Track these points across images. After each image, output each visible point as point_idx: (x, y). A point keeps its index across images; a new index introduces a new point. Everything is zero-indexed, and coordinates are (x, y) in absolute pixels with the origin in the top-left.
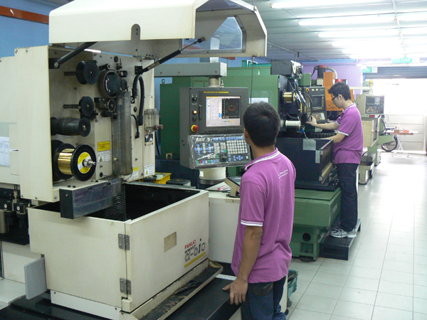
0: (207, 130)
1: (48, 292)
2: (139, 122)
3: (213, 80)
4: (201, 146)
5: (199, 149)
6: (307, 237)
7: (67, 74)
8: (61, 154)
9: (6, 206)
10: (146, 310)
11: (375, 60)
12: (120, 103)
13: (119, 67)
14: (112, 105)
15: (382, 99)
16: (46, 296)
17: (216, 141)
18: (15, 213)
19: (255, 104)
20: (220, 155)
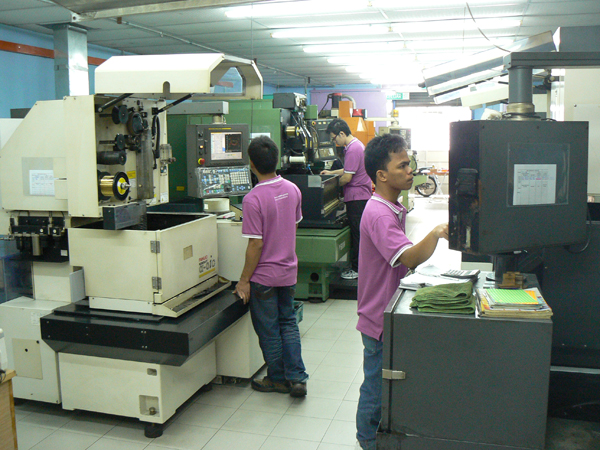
0: (212, 163)
1: (87, 298)
2: (156, 155)
3: (217, 118)
4: (207, 178)
5: (205, 180)
6: (315, 277)
7: (102, 116)
8: (103, 180)
9: (42, 231)
11: (402, 85)
12: (143, 139)
13: (140, 109)
14: (137, 141)
15: (408, 132)
16: (84, 303)
17: (221, 173)
18: (51, 236)
19: (256, 139)
20: (225, 185)
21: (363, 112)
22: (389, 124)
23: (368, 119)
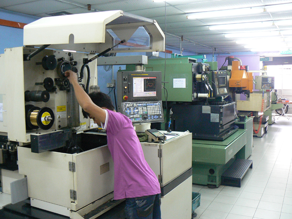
0: (134, 99)
1: (29, 199)
3: (138, 67)
4: (130, 109)
5: (128, 111)
6: (212, 171)
7: (37, 64)
8: (32, 113)
9: (3, 146)
10: (87, 210)
11: (269, 52)
13: (71, 59)
14: (66, 83)
15: (273, 79)
16: (27, 202)
17: (140, 106)
18: (8, 150)
20: (143, 115)
21: (246, 67)
22: (261, 74)
23: (249, 71)
